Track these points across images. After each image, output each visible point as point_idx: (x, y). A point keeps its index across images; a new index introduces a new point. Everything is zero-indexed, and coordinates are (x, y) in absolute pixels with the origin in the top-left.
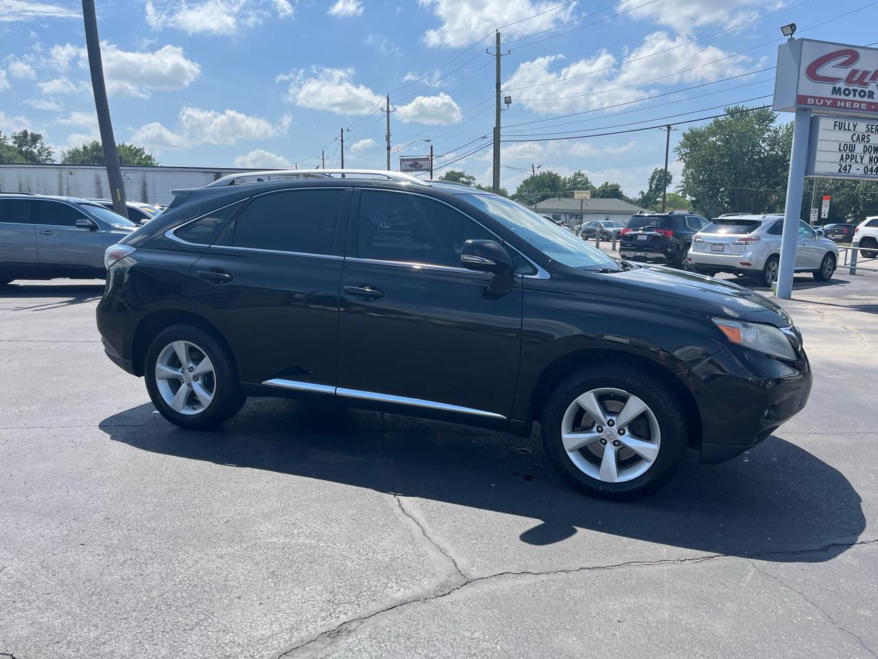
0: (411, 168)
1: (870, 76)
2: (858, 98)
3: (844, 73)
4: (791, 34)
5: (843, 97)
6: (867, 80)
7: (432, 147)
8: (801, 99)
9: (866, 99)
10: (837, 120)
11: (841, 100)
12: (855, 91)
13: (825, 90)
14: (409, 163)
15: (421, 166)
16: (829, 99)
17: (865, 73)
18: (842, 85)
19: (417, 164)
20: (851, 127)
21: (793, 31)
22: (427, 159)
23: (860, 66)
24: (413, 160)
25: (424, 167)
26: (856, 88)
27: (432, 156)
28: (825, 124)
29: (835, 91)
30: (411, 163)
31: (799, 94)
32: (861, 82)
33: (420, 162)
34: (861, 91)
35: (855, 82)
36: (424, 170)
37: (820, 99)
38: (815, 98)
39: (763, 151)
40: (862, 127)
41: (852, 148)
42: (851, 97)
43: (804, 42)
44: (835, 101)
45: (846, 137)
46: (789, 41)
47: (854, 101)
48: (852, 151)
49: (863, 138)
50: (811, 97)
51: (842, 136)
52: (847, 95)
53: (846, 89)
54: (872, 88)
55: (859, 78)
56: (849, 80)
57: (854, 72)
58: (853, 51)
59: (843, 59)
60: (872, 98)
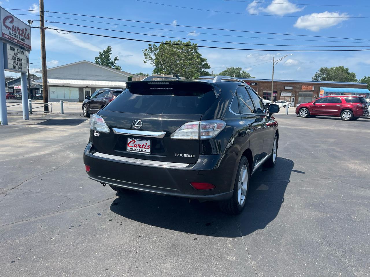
1: (17, 29)
2: (15, 38)
3: (11, 26)
5: (12, 36)
6: (16, 31)
8: (3, 34)
9: (16, 38)
10: (11, 46)
12: (14, 34)
13: (7, 32)
16: (9, 36)
18: (11, 31)
23: (14, 24)
28: (8, 46)
29: (10, 33)
31: (2, 32)
37: (7, 35)
38: (6, 35)
40: (16, 50)
42: (13, 37)
43: (1, 8)
47: (14, 39)
48: (15, 60)
49: (16, 55)
50: (5, 34)
51: (13, 53)
52: (13, 36)
53: (12, 33)
54: (17, 34)
55: (14, 29)
56: (13, 30)
57: (13, 26)
58: (12, 17)
59: (10, 20)
60: (18, 38)
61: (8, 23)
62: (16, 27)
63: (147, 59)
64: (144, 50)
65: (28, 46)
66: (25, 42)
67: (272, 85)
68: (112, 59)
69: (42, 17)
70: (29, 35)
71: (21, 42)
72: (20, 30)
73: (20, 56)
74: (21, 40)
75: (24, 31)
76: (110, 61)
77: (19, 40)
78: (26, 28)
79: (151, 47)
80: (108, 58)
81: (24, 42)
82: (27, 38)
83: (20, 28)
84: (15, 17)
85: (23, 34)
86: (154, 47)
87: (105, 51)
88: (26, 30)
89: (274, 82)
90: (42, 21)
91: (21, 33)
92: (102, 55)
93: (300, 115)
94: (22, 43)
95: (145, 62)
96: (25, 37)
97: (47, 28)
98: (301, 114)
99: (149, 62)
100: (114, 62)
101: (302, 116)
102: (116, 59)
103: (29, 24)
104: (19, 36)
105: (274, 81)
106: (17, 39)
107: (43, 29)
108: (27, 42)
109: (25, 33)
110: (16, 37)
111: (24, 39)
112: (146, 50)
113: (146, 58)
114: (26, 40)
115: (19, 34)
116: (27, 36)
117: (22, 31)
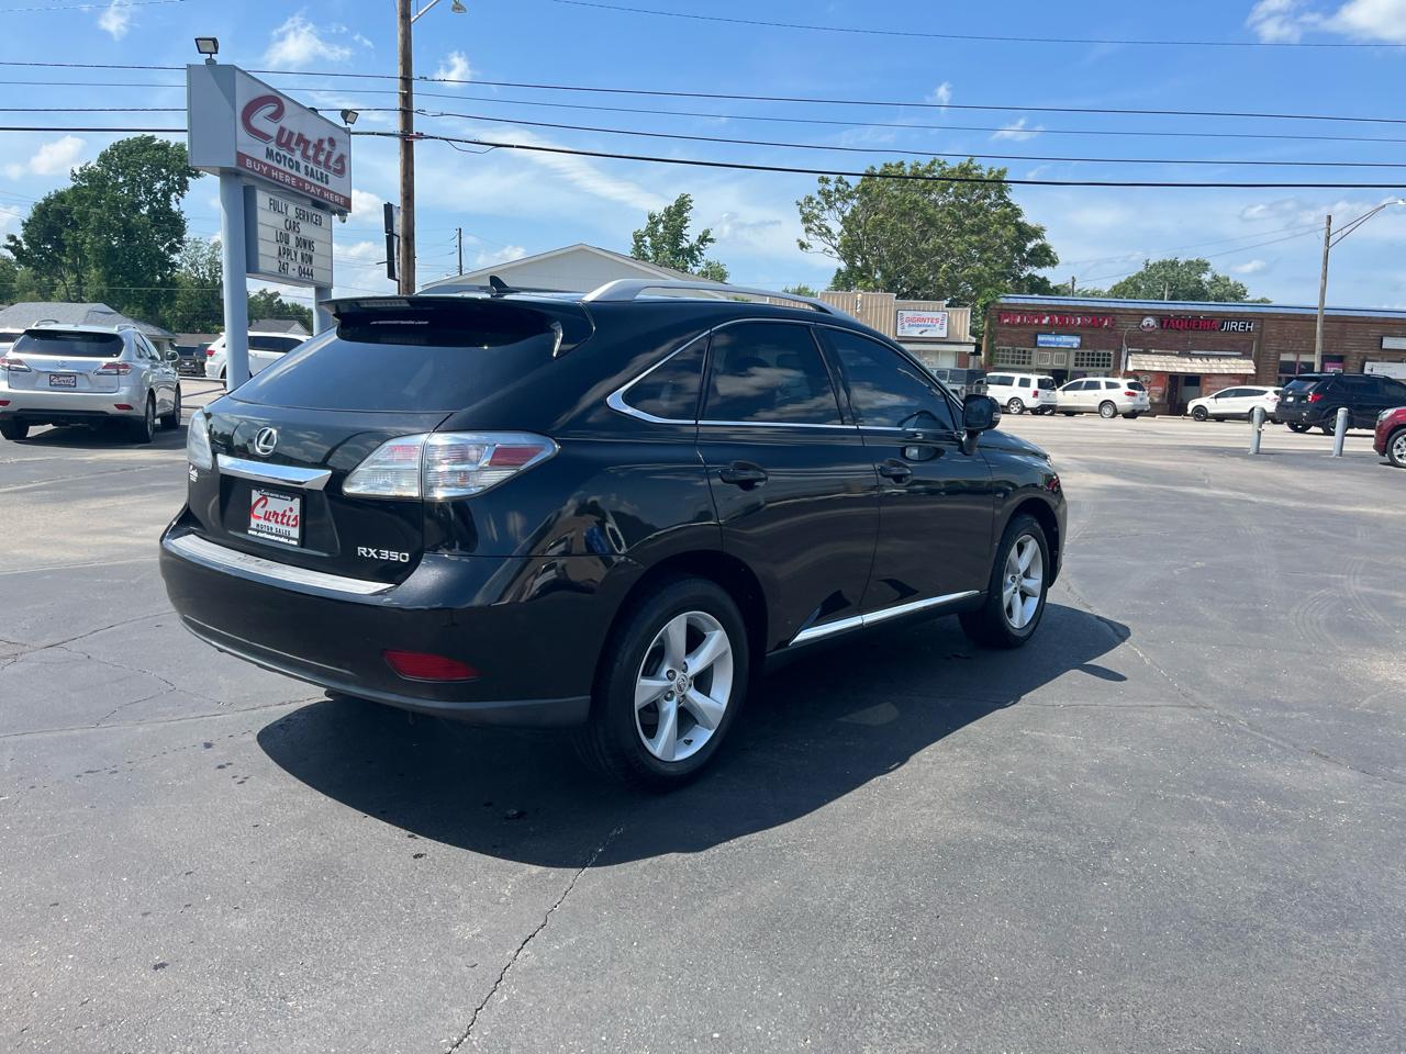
1: (295, 139)
2: (287, 169)
3: (273, 129)
4: (211, 54)
5: (275, 164)
6: (293, 145)
8: (241, 157)
9: (294, 172)
10: (272, 197)
11: (275, 169)
12: (285, 157)
13: (257, 150)
16: (265, 165)
18: (273, 147)
20: (284, 210)
21: (216, 48)
23: (285, 122)
26: (286, 154)
28: (262, 199)
29: (269, 154)
31: (238, 149)
32: (287, 145)
35: (284, 145)
37: (258, 161)
38: (253, 159)
40: (292, 211)
41: (287, 239)
42: (281, 166)
43: (237, 72)
44: (270, 167)
45: (279, 222)
46: (210, 62)
47: (286, 173)
48: (287, 243)
49: (294, 227)
50: (250, 158)
51: (277, 220)
52: (279, 162)
53: (277, 154)
54: (297, 156)
55: (286, 140)
56: (279, 143)
57: (282, 130)
58: (278, 99)
59: (271, 109)
60: (298, 169)
61: (260, 121)
62: (291, 134)
63: (811, 235)
64: (802, 202)
65: (340, 196)
66: (327, 183)
67: (1318, 329)
68: (692, 235)
69: (407, 99)
70: (341, 159)
71: (311, 184)
72: (307, 143)
73: (307, 230)
74: (312, 175)
75: (326, 146)
76: (685, 245)
77: (302, 175)
78: (335, 138)
79: (827, 187)
80: (677, 235)
81: (324, 185)
82: (335, 170)
83: (308, 137)
84: (288, 98)
85: (322, 158)
86: (837, 190)
87: (668, 211)
88: (332, 142)
89: (1328, 319)
90: (407, 113)
91: (311, 152)
92: (656, 224)
93: (1391, 456)
94: (315, 185)
95: (802, 245)
96: (327, 166)
97: (420, 136)
98: (1396, 452)
99: (818, 243)
100: (699, 250)
101: (1400, 460)
102: (704, 239)
103: (346, 122)
104: (303, 164)
105: (1326, 312)
106: (296, 174)
107: (407, 138)
108: (334, 184)
109: (329, 155)
110: (291, 167)
111: (322, 174)
112: (811, 199)
113: (808, 230)
114: (331, 177)
115: (305, 155)
116: (337, 161)
117: (314, 145)
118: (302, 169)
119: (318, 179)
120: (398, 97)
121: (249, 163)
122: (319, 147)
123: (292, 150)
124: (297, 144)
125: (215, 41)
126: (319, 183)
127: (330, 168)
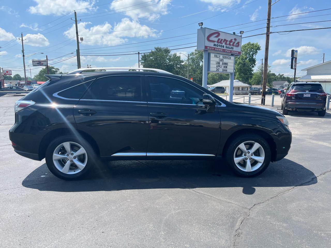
0: (38, 65)
1: (223, 41)
3: (216, 39)
4: (202, 26)
5: (216, 47)
6: (222, 42)
7: (47, 56)
8: (206, 47)
9: (222, 48)
10: (215, 54)
11: (216, 48)
12: (219, 45)
13: (212, 45)
14: (36, 62)
15: (43, 64)
16: (213, 48)
17: (222, 40)
18: (216, 43)
19: (40, 63)
20: (219, 57)
21: (202, 25)
22: (45, 61)
23: (221, 37)
24: (38, 61)
25: (44, 64)
26: (219, 44)
27: (47, 60)
28: (212, 55)
29: (215, 45)
30: (38, 62)
31: (205, 45)
32: (221, 42)
33: (42, 62)
34: (221, 45)
35: (219, 42)
36: (44, 65)
37: (211, 47)
38: (209, 47)
39: (167, 63)
40: (221, 57)
41: (219, 63)
42: (218, 47)
43: (206, 29)
44: (215, 48)
45: (217, 60)
46: (201, 28)
47: (219, 49)
49: (222, 60)
50: (208, 47)
53: (217, 45)
54: (224, 44)
55: (220, 41)
56: (218, 42)
57: (219, 39)
58: (218, 33)
59: (216, 35)
61: (212, 38)
65: (237, 52)
66: (233, 49)
69: (268, 24)
70: (238, 43)
71: (227, 50)
72: (227, 41)
73: (225, 61)
74: (228, 48)
75: (233, 41)
77: (225, 48)
81: (232, 50)
83: (227, 39)
84: (220, 31)
85: (232, 44)
88: (235, 39)
90: (268, 28)
91: (228, 43)
94: (229, 50)
96: (233, 45)
97: (271, 33)
103: (241, 34)
106: (223, 48)
107: (268, 34)
109: (234, 42)
111: (231, 47)
114: (234, 48)
115: (226, 44)
116: (237, 44)
117: (229, 41)
118: (225, 47)
119: (230, 49)
120: (266, 24)
121: (208, 48)
122: (231, 41)
123: (222, 43)
124: (224, 42)
125: (202, 23)
126: (230, 50)
127: (234, 46)
